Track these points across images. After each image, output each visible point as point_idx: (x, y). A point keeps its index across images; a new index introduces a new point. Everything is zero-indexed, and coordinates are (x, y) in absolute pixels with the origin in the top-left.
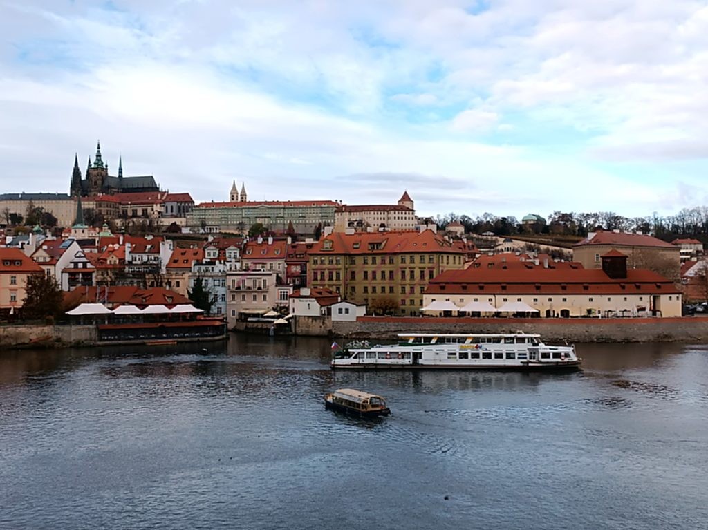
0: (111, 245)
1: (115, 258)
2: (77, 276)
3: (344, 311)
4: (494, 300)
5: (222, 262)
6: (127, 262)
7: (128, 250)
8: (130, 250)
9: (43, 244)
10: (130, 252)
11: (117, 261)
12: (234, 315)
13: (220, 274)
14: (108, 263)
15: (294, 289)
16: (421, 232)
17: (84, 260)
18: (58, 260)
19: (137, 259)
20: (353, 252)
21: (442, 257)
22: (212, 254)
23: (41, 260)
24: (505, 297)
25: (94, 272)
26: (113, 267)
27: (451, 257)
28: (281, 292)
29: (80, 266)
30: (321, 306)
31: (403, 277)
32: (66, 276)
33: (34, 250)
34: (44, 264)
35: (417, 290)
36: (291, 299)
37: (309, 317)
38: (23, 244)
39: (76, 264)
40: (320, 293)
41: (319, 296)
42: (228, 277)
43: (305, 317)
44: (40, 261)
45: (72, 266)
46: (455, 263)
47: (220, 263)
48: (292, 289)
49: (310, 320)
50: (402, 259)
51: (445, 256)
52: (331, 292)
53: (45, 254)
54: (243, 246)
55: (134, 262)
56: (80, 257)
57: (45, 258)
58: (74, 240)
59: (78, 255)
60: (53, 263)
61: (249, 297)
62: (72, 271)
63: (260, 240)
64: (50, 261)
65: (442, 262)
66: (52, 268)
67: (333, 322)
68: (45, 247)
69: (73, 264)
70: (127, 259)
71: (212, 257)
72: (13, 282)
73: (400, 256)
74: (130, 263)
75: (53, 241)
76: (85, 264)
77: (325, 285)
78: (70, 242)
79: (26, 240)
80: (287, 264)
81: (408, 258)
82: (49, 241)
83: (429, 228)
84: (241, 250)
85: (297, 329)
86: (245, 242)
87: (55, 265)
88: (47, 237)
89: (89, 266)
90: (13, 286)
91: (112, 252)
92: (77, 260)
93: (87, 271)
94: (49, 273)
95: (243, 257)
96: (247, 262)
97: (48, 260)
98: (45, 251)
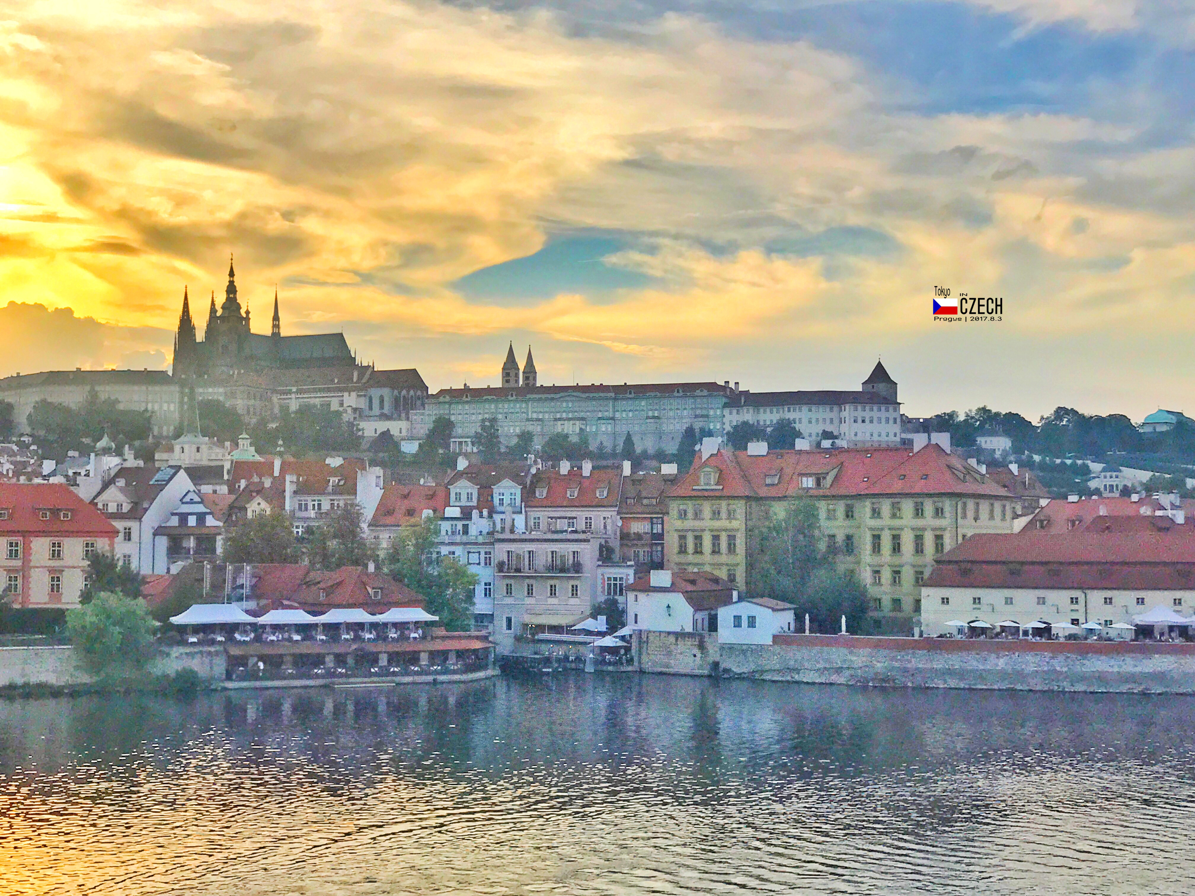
0: (256, 479)
1: (264, 505)
3: (745, 623)
4: (1081, 600)
5: (485, 512)
6: (287, 514)
7: (290, 489)
8: (294, 487)
9: (118, 475)
10: (295, 492)
11: (269, 510)
12: (509, 627)
13: (481, 539)
14: (250, 515)
15: (635, 574)
16: (915, 451)
17: (201, 508)
18: (146, 510)
19: (310, 507)
20: (763, 492)
21: (965, 504)
22: (464, 497)
23: (112, 508)
24: (1109, 594)
25: (220, 534)
26: (260, 524)
27: (984, 506)
28: (609, 579)
29: (192, 521)
30: (696, 610)
31: (876, 548)
32: (163, 542)
33: (99, 486)
34: (119, 516)
35: (908, 575)
36: (631, 596)
37: (669, 633)
38: (76, 475)
39: (183, 518)
40: (693, 582)
41: (690, 588)
42: (497, 546)
43: (660, 632)
44: (110, 511)
45: (174, 521)
46: (992, 517)
47: (481, 516)
48: (631, 572)
49: (672, 639)
50: (874, 510)
51: (971, 504)
52: (716, 580)
53: (121, 498)
54: (528, 481)
55: (303, 514)
57: (120, 505)
58: (179, 467)
59: (187, 499)
60: (136, 515)
61: (541, 589)
62: (176, 532)
63: (565, 467)
64: (131, 511)
65: (964, 516)
66: (133, 525)
67: (722, 648)
68: (121, 482)
69: (176, 518)
70: (287, 507)
71: (464, 503)
72: (56, 554)
73: (868, 503)
75: (138, 468)
76: (201, 518)
77: (703, 564)
78: (173, 471)
79: (82, 467)
80: (621, 518)
81: (886, 507)
82: (129, 469)
83: (933, 442)
84: (524, 487)
85: (644, 658)
86: (533, 471)
87: (140, 520)
88: (125, 460)
89: (210, 521)
90: (55, 563)
91: (258, 492)
92: (185, 509)
93: (206, 531)
94: (128, 536)
95: (530, 503)
96: (537, 514)
97: (126, 508)
98: (121, 489)
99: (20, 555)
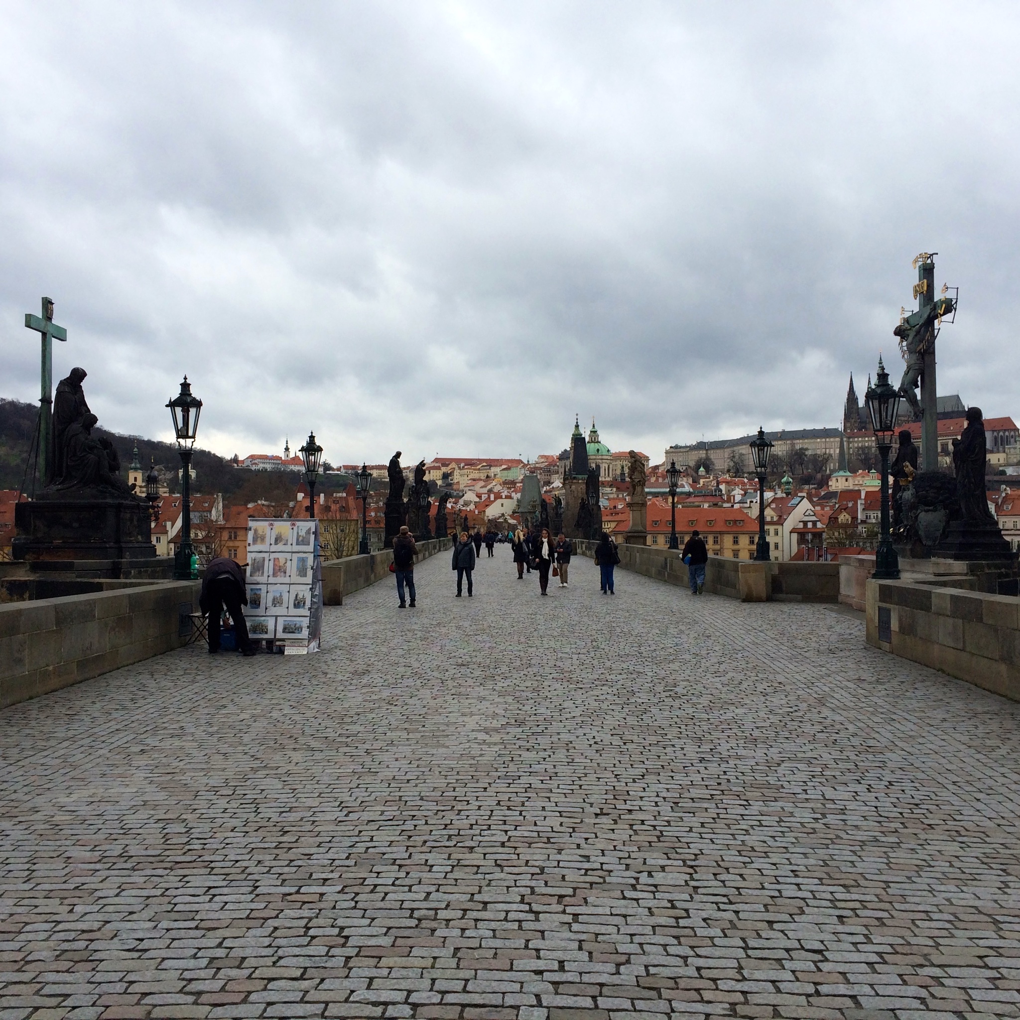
0: (845, 503)
1: (847, 516)
2: (807, 538)
6: (859, 521)
7: (860, 508)
8: (863, 507)
9: (771, 502)
10: (863, 509)
11: (850, 519)
14: (840, 520)
17: (814, 518)
18: (786, 519)
19: (872, 517)
23: (769, 519)
25: (824, 532)
26: (845, 526)
29: (810, 525)
32: (795, 536)
34: (772, 523)
38: (751, 502)
39: (805, 523)
44: (767, 520)
45: (801, 525)
53: (773, 513)
54: (1000, 501)
55: (869, 521)
56: (809, 515)
57: (772, 518)
58: (804, 497)
59: (807, 514)
60: (780, 522)
62: (802, 531)
64: (777, 521)
66: (779, 528)
68: (773, 506)
69: (802, 524)
70: (859, 517)
72: (736, 542)
74: (863, 522)
75: (783, 498)
76: (814, 523)
78: (800, 499)
79: (755, 498)
82: (778, 498)
86: (1004, 495)
87: (782, 525)
89: (819, 525)
90: (736, 547)
91: (845, 509)
92: (806, 519)
93: (818, 530)
94: (777, 533)
95: (999, 514)
96: (1005, 520)
97: (775, 519)
98: (773, 509)
99: (719, 541)
